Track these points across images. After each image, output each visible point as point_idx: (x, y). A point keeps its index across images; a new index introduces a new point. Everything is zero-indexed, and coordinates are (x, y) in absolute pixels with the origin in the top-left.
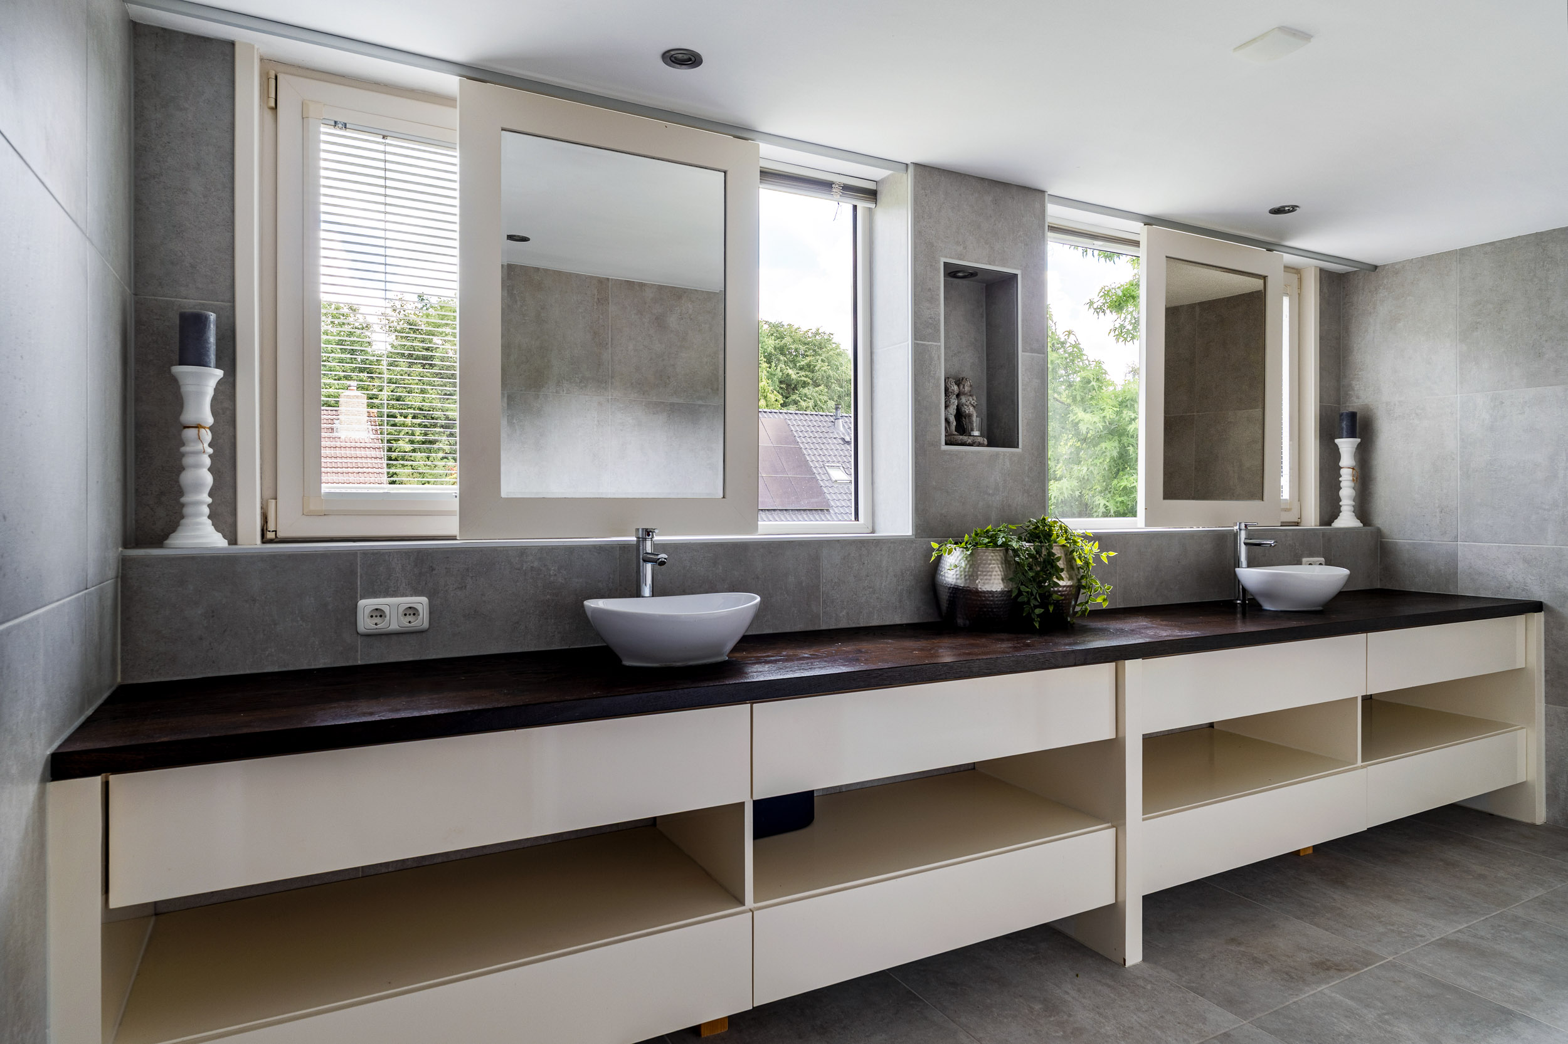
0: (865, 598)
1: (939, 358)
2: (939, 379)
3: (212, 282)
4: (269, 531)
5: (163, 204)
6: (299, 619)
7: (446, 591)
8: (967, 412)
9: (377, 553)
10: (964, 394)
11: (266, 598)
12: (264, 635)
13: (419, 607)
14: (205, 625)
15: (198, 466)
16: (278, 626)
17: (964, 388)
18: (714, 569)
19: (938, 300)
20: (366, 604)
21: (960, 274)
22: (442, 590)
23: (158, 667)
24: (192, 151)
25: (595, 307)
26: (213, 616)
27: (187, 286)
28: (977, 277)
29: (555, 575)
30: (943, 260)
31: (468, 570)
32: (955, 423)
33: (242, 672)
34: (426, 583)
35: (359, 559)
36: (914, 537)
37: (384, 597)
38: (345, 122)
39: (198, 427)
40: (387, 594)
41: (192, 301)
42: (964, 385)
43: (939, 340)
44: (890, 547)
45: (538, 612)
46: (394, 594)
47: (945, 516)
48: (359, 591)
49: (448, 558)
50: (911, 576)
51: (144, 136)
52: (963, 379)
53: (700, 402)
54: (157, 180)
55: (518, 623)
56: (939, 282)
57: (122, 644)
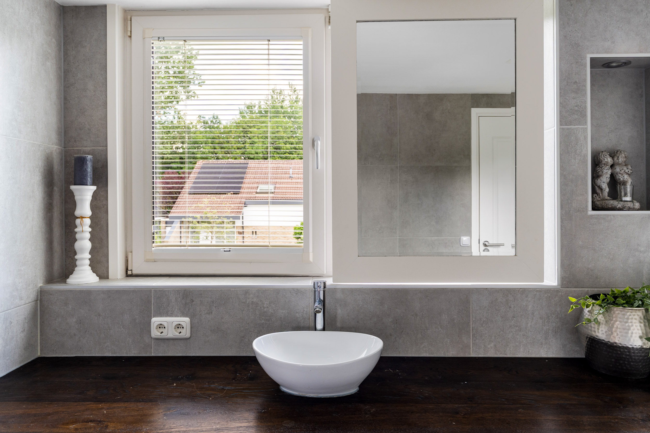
0: (512, 334)
1: (586, 138)
2: (586, 156)
3: (98, 137)
4: (129, 270)
5: (76, 99)
6: (121, 327)
7: (201, 314)
8: (621, 179)
9: (162, 291)
10: (619, 164)
11: (105, 314)
12: (104, 335)
13: (183, 324)
14: (77, 328)
15: (82, 239)
16: (111, 330)
17: (618, 159)
18: (381, 307)
19: (585, 91)
20: (156, 321)
21: (614, 64)
22: (198, 314)
23: (56, 349)
24: (88, 68)
25: (388, 112)
26: (80, 323)
27: (87, 140)
28: (631, 64)
29: (268, 307)
30: (589, 56)
31: (213, 302)
32: (607, 190)
33: (94, 355)
34: (189, 309)
35: (152, 294)
36: (559, 287)
37: (166, 317)
38: (164, 36)
39: (82, 218)
40: (167, 315)
41: (89, 148)
42: (618, 157)
43: (586, 123)
44: (535, 295)
45: (256, 331)
46: (171, 315)
47: (591, 270)
48: (152, 313)
49: (201, 294)
50: (557, 318)
51: (68, 65)
52: (617, 152)
53: (456, 164)
54: (73, 86)
55: (243, 337)
56: (586, 75)
57: (40, 335)
